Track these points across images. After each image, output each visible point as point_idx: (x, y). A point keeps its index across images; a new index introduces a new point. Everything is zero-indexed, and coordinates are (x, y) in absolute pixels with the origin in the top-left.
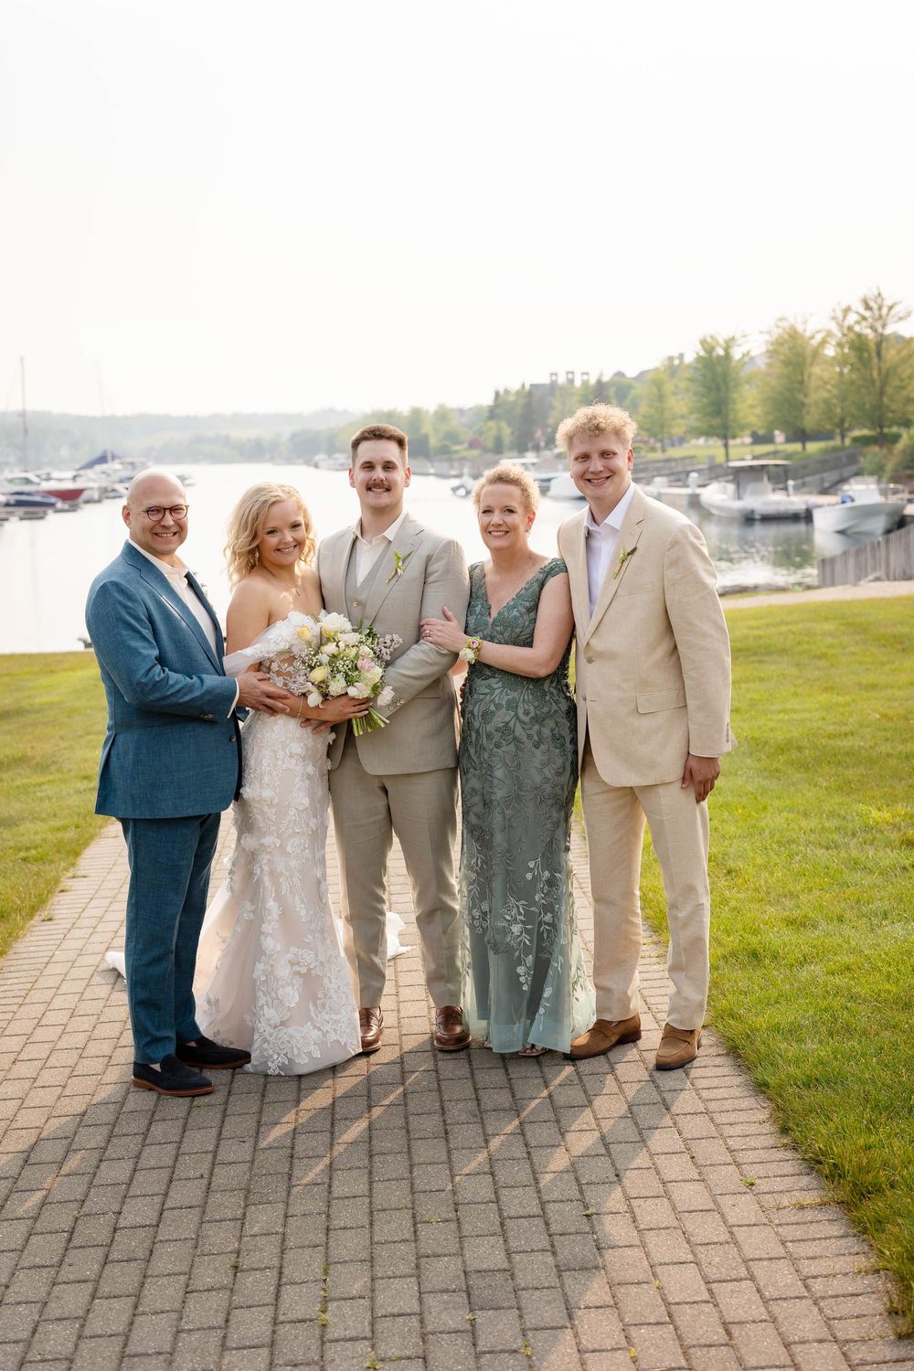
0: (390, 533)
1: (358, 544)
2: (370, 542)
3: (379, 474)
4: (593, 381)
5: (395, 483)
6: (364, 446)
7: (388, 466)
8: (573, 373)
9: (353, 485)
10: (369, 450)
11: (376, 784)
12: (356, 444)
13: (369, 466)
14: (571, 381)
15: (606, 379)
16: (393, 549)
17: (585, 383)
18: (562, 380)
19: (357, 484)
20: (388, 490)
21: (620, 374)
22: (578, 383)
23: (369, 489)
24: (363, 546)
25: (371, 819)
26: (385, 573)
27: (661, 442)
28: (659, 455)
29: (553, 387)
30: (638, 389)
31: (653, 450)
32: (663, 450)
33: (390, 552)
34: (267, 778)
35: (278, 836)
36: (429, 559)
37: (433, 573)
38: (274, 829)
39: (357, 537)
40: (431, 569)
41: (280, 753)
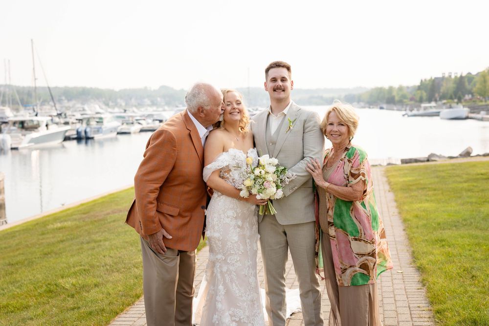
0: (285, 111)
1: (270, 117)
2: (277, 116)
3: (280, 83)
4: (459, 76)
5: (287, 88)
6: (271, 71)
7: (283, 79)
8: (451, 73)
9: (266, 90)
10: (273, 73)
11: (281, 230)
12: (267, 71)
13: (274, 80)
14: (450, 76)
15: (464, 75)
16: (288, 117)
17: (456, 77)
18: (447, 75)
19: (269, 89)
20: (284, 91)
21: (469, 73)
22: (453, 77)
23: (275, 90)
24: (273, 118)
25: (278, 247)
26: (284, 129)
27: (485, 98)
28: (484, 103)
29: (443, 78)
30: (477, 79)
31: (481, 101)
32: (486, 101)
33: (286, 120)
34: (216, 227)
35: (224, 255)
36: (305, 121)
37: (307, 128)
38: (221, 251)
39: (269, 113)
40: (306, 126)
41: (222, 216)
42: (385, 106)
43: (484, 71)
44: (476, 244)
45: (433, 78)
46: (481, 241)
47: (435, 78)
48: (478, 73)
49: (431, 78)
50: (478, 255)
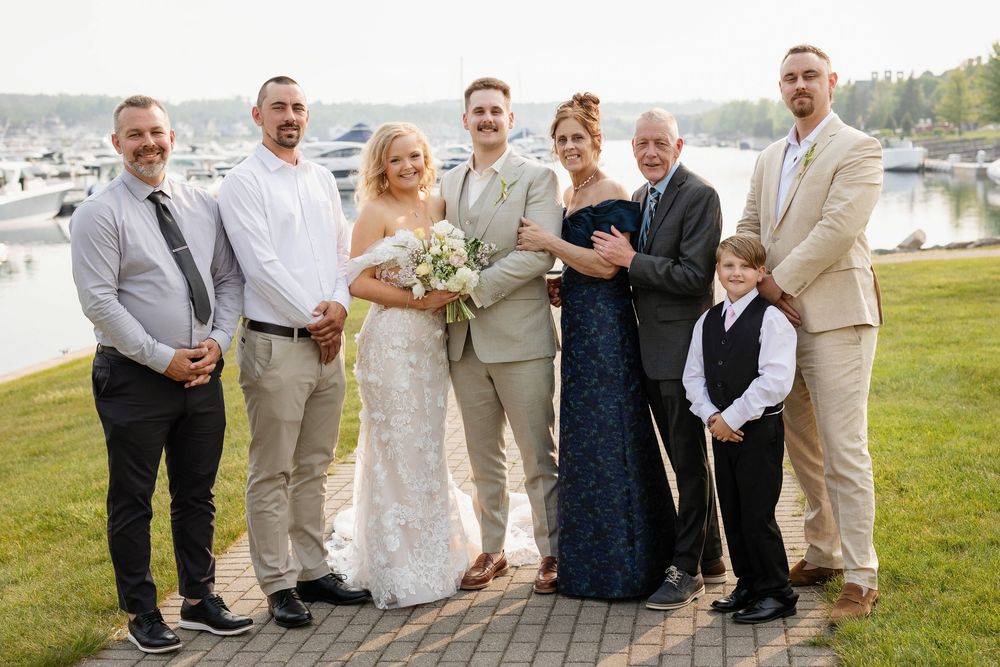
0: (497, 166)
1: (471, 175)
2: (481, 174)
3: (489, 117)
4: (906, 78)
5: (502, 126)
6: (476, 95)
7: (496, 111)
8: (890, 72)
9: (466, 127)
11: (483, 374)
12: (468, 94)
13: (480, 111)
14: (889, 79)
15: (916, 76)
16: (500, 177)
17: (900, 80)
18: (881, 77)
19: (470, 127)
20: (496, 130)
21: (928, 73)
22: (894, 80)
23: (480, 129)
24: (474, 176)
25: (484, 402)
26: (493, 197)
27: (959, 127)
28: (956, 137)
29: (873, 83)
30: (943, 85)
31: (952, 133)
32: (960, 133)
33: (497, 181)
34: (373, 365)
35: (384, 412)
36: (530, 185)
37: (533, 196)
38: (380, 406)
39: (470, 169)
40: (531, 193)
41: (384, 345)
42: (751, 142)
43: (958, 69)
44: (914, 427)
45: (853, 83)
46: (924, 421)
47: (857, 82)
48: (946, 73)
49: (849, 82)
50: (916, 450)
